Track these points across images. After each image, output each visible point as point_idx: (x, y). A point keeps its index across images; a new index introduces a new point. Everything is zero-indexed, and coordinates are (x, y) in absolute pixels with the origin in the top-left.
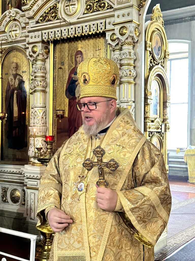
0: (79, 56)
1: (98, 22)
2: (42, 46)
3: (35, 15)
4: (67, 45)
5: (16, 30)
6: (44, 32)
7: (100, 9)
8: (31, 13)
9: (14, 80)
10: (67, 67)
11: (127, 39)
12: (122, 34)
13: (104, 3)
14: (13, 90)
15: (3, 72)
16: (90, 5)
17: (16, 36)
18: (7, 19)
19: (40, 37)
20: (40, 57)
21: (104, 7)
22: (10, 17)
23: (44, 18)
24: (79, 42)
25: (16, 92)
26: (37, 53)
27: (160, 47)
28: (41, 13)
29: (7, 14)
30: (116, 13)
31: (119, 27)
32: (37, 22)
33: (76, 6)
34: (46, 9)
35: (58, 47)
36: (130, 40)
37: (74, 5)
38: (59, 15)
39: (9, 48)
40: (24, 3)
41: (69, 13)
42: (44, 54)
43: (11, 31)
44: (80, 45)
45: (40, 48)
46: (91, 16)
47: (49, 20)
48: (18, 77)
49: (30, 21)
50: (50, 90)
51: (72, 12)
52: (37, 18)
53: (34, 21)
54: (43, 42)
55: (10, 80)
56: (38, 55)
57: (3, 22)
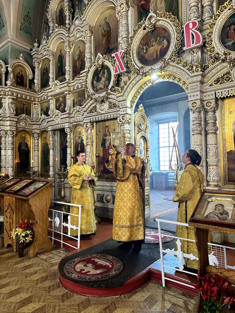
0: (107, 128)
1: (114, 113)
2: (90, 124)
3: (87, 110)
4: (101, 123)
5: (79, 116)
6: (91, 117)
7: (115, 107)
8: (85, 109)
9: (79, 140)
10: (102, 133)
11: (125, 121)
12: (123, 119)
13: (116, 105)
14: (79, 144)
15: (74, 136)
16: (110, 106)
17: (79, 119)
18: (75, 111)
19: (89, 120)
20: (90, 129)
21: (116, 107)
22: (76, 110)
23: (91, 112)
24: (107, 122)
25: (79, 145)
26: (88, 127)
28: (90, 109)
29: (75, 109)
30: (121, 110)
31: (122, 116)
32: (88, 113)
33: (104, 106)
34: (91, 107)
35: (98, 124)
36: (127, 122)
37: (104, 105)
38: (97, 110)
39: (77, 124)
40: (82, 105)
41: (101, 109)
42: (91, 127)
43: (77, 117)
44: (107, 123)
45: (89, 125)
46: (111, 110)
47: (93, 112)
48: (80, 138)
49: (85, 113)
50: (95, 144)
51: (103, 109)
52: (88, 111)
53: (86, 112)
54: (90, 122)
55: (77, 139)
56: (89, 128)
57: (74, 113)
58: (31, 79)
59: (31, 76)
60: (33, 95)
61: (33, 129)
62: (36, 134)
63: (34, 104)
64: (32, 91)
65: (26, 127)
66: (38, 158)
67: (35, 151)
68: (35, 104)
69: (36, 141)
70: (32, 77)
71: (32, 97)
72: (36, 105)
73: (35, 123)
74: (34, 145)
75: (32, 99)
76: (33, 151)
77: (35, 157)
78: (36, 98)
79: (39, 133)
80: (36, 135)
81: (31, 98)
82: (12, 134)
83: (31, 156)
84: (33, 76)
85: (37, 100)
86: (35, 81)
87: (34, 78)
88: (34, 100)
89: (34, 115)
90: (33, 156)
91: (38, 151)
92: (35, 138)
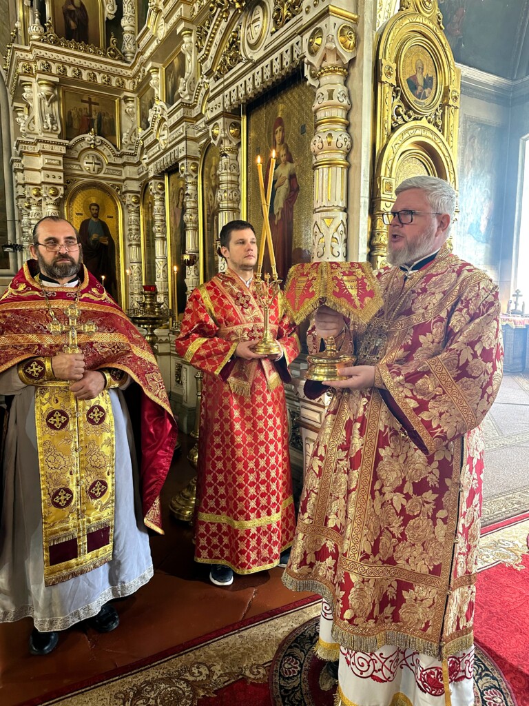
0: (279, 129)
1: (293, 42)
2: (225, 123)
3: (214, 64)
4: (263, 112)
6: (225, 93)
8: (209, 64)
11: (325, 58)
19: (221, 105)
24: (279, 100)
26: (218, 138)
27: (431, 79)
28: (221, 58)
31: (309, 34)
32: (217, 78)
33: (260, 22)
34: (224, 47)
35: (253, 118)
36: (331, 60)
37: (258, 19)
38: (241, 53)
39: (207, 140)
45: (222, 126)
47: (229, 69)
49: (210, 80)
50: (242, 206)
51: (256, 38)
52: (216, 70)
53: (213, 77)
54: (225, 113)
56: (221, 142)
58: (111, 17)
59: (110, 8)
60: (114, 68)
61: (124, 181)
62: (128, 194)
63: (123, 101)
64: (113, 57)
65: (101, 175)
66: (140, 268)
67: (130, 245)
68: (126, 99)
69: (133, 216)
70: (113, 12)
71: (114, 75)
72: (130, 104)
73: (125, 159)
74: (127, 228)
75: (114, 84)
76: (127, 247)
77: (132, 264)
78: (128, 78)
79: (138, 192)
80: (130, 199)
81: (109, 79)
82: (52, 195)
83: (119, 261)
84: (116, 7)
85: (129, 85)
86: (125, 22)
87: (119, 14)
88: (122, 87)
89: (125, 135)
90: (128, 261)
91: (139, 246)
92: (128, 206)
